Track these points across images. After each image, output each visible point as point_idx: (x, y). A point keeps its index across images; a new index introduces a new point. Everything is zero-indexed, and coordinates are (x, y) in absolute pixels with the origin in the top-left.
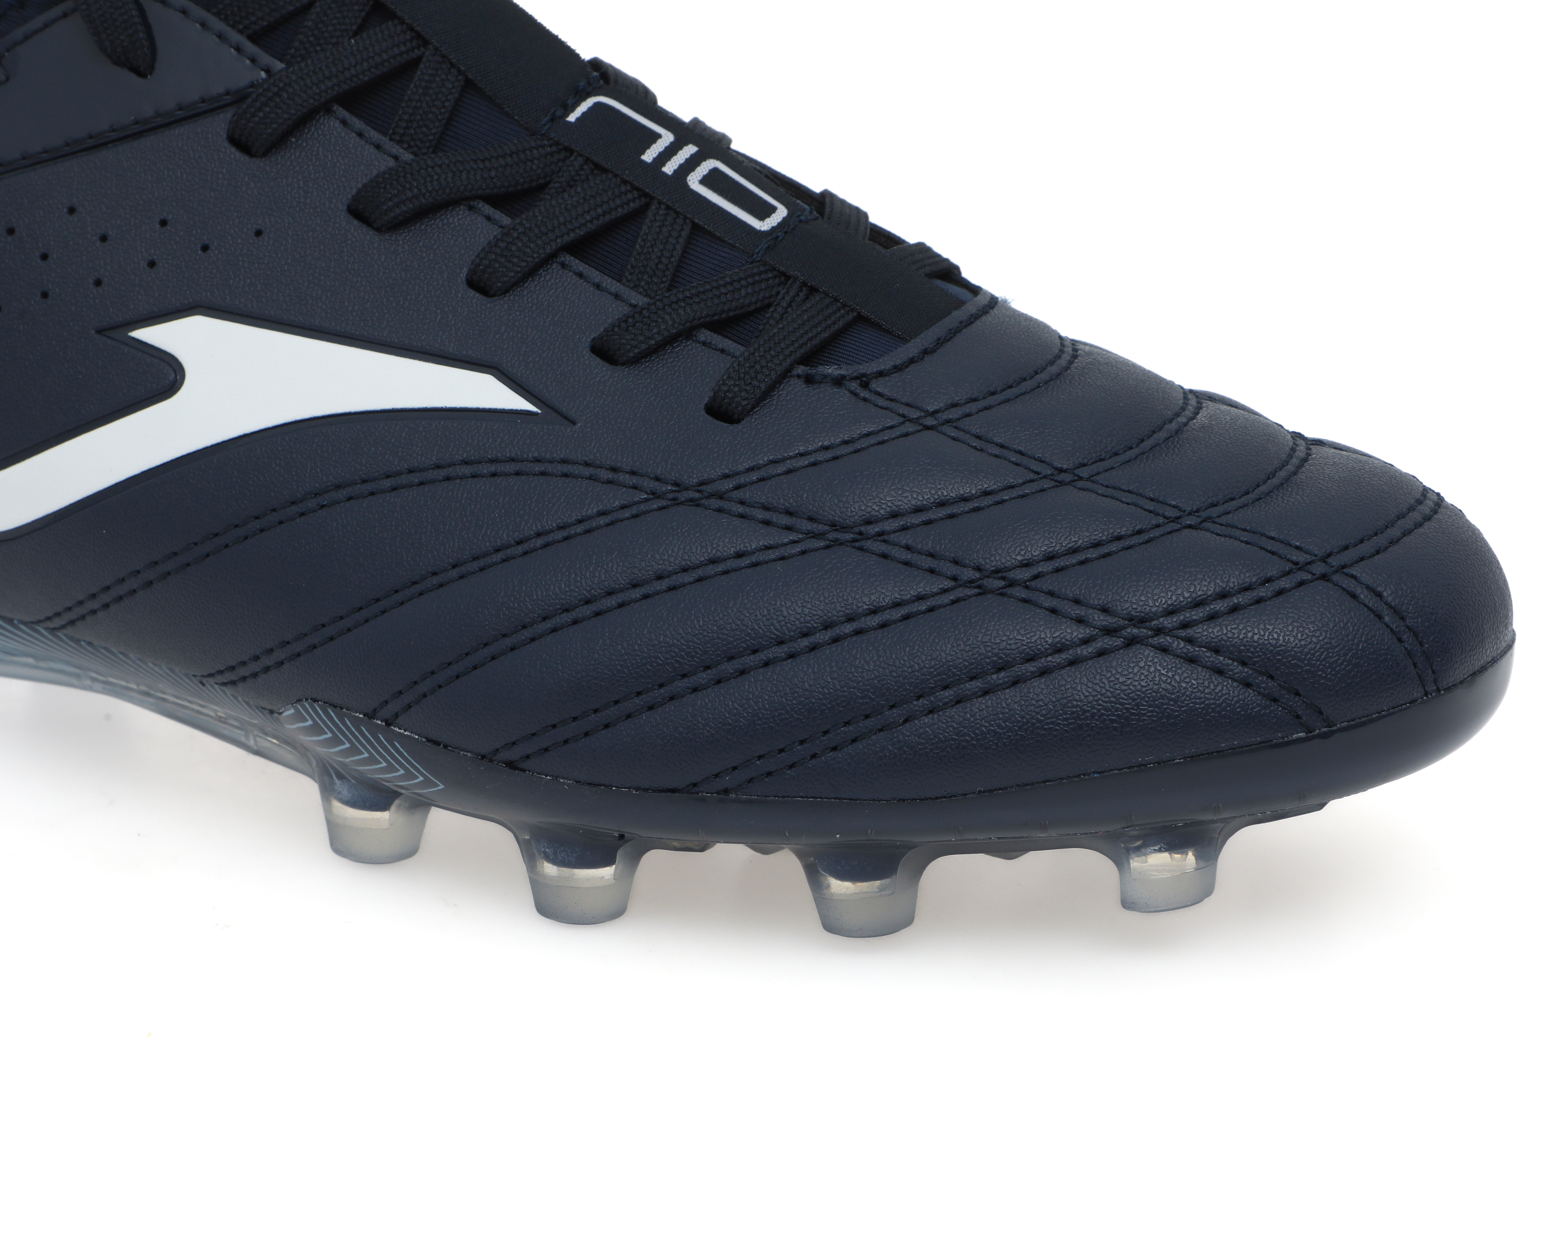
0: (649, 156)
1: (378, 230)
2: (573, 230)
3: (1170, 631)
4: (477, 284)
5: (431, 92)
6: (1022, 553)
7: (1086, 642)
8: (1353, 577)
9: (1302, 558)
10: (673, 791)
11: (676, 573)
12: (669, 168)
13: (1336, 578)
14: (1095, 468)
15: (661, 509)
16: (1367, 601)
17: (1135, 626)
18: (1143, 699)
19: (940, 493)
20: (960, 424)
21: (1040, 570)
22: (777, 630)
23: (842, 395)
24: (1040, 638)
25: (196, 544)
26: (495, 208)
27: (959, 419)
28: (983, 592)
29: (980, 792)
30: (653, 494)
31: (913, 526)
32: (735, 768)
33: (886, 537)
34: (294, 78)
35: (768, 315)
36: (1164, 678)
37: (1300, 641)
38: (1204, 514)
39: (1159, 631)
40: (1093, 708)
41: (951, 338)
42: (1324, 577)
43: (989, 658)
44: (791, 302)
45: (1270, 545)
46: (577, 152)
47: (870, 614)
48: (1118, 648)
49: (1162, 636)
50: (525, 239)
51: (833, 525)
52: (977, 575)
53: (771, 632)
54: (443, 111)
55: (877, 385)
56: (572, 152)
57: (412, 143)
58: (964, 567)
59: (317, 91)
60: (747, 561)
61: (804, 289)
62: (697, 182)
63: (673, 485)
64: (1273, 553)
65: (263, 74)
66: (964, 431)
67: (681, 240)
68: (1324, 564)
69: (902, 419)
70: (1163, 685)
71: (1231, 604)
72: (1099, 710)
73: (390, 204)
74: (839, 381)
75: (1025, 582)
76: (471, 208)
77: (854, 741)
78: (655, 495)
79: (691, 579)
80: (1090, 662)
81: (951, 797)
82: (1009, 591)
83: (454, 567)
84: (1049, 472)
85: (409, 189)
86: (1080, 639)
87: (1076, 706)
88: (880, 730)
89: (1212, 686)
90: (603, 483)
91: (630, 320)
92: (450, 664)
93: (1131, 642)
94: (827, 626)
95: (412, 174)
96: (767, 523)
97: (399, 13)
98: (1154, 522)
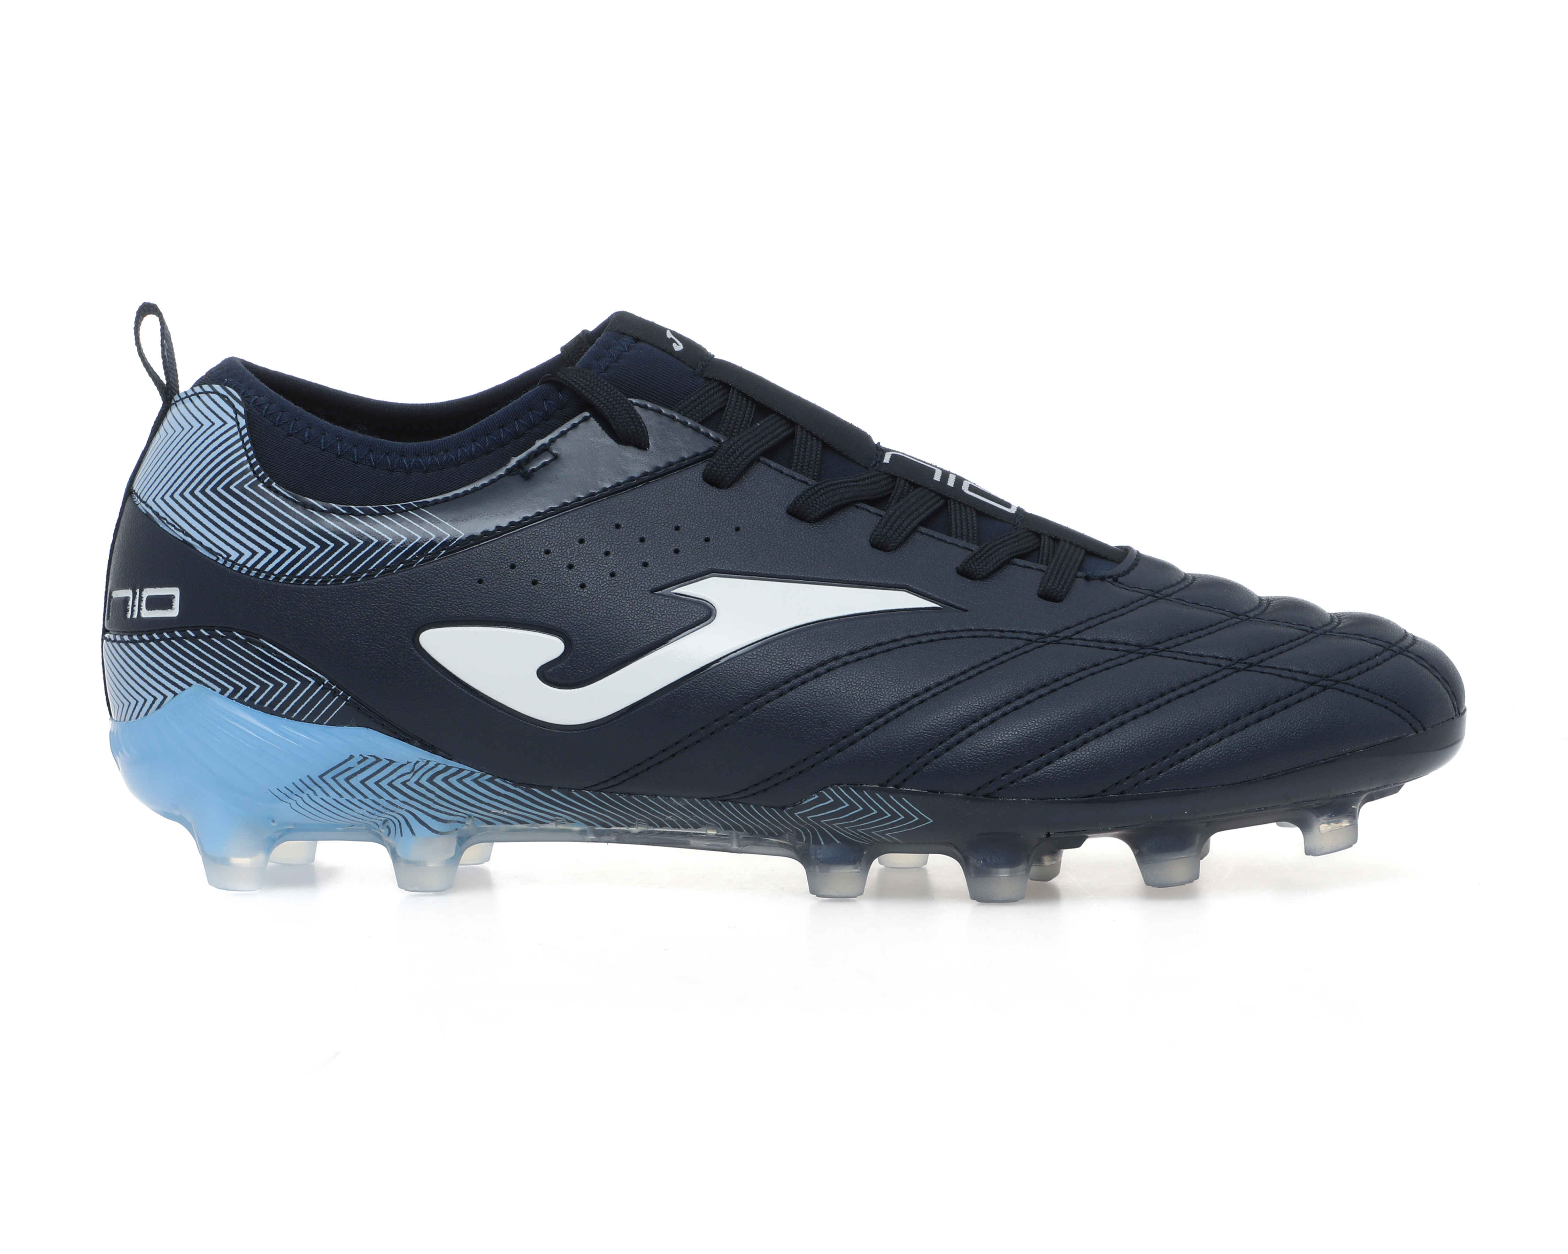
0: (937, 478)
1: (809, 522)
2: (920, 515)
3: (1343, 681)
4: (877, 546)
5: (808, 450)
7: (1303, 689)
8: (1412, 653)
9: (1386, 644)
11: (1065, 677)
12: (950, 484)
13: (1405, 653)
14: (1254, 614)
15: (1037, 647)
16: (1422, 664)
17: (1323, 680)
21: (1262, 657)
23: (1107, 585)
24: (1279, 689)
26: (871, 506)
27: (1170, 595)
28: (1237, 670)
31: (1182, 643)
33: (1171, 649)
38: (1323, 629)
39: (1337, 682)
42: (1400, 653)
46: (900, 477)
47: (1181, 687)
48: (1320, 691)
49: (1339, 684)
50: (900, 520)
51: (1139, 646)
52: (1230, 662)
53: (1131, 701)
54: (817, 457)
55: (1120, 579)
56: (895, 477)
57: (810, 474)
58: (1221, 659)
59: (751, 450)
62: (968, 491)
63: (1039, 635)
64: (1372, 643)
65: (715, 443)
66: (1180, 599)
69: (1144, 595)
73: (811, 509)
74: (1101, 579)
75: (1257, 663)
76: (858, 507)
78: (1031, 641)
79: (1076, 679)
80: (1309, 700)
82: (1251, 668)
84: (1234, 616)
86: (1300, 688)
90: (998, 638)
91: (974, 557)
93: (1325, 688)
95: (820, 491)
96: (1102, 648)
97: (775, 410)
98: (1304, 634)
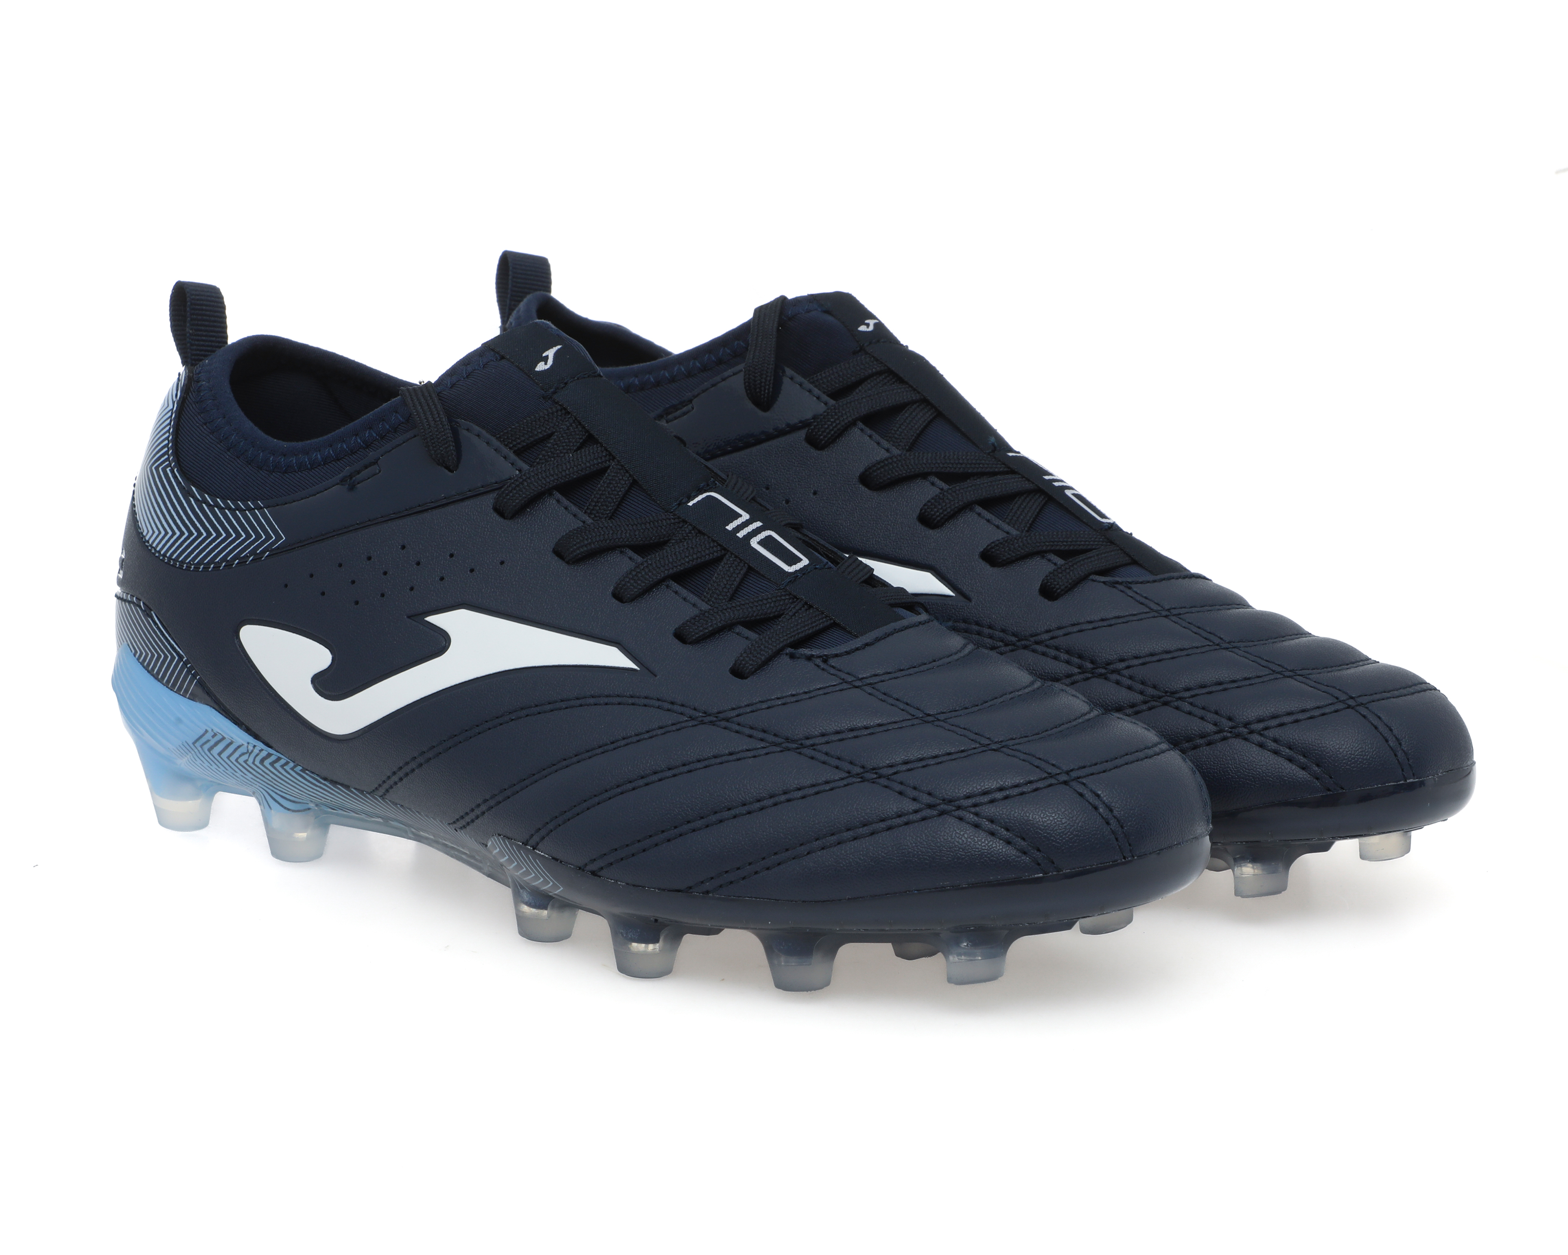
0: (730, 527)
1: (568, 563)
2: (676, 567)
3: (966, 808)
4: (618, 596)
5: (611, 486)
6: (890, 759)
7: (916, 812)
8: (1084, 784)
9: (1055, 771)
10: (679, 891)
11: (693, 763)
12: (741, 535)
13: (1074, 784)
14: (949, 715)
15: (693, 726)
16: (1089, 798)
17: (945, 804)
18: (944, 847)
19: (851, 724)
20: (876, 686)
21: (898, 769)
22: (743, 797)
23: (810, 665)
24: (890, 808)
25: (445, 741)
26: (635, 553)
27: (876, 683)
28: (864, 780)
29: (849, 899)
30: (690, 717)
31: (832, 741)
32: (712, 878)
33: (815, 747)
34: (533, 474)
35: (780, 620)
36: (957, 835)
37: (1042, 818)
38: (1004, 744)
39: (959, 808)
40: (914, 851)
41: (885, 638)
42: (1065, 783)
43: (859, 818)
44: (795, 613)
45: (1037, 762)
46: (690, 522)
47: (796, 790)
48: (934, 816)
49: (960, 810)
50: (647, 570)
51: (787, 739)
52: (862, 770)
53: (740, 798)
54: (617, 497)
55: (832, 662)
56: (686, 522)
57: (597, 515)
58: (855, 765)
59: (544, 482)
60: (734, 757)
61: (806, 606)
62: (756, 543)
63: (703, 713)
64: (1037, 767)
65: (517, 472)
66: (877, 690)
67: (740, 576)
68: (1066, 775)
69: (842, 681)
70: (957, 840)
71: (1005, 794)
72: (918, 852)
73: (575, 547)
74: (809, 658)
75: (888, 776)
76: (621, 552)
77: (779, 864)
78: (692, 718)
79: (702, 766)
80: (916, 824)
81: (832, 901)
82: (877, 780)
83: (576, 756)
84: (921, 716)
85: (586, 539)
86: (913, 810)
87: (905, 849)
88: (794, 859)
89: (987, 842)
90: (665, 710)
91: (697, 618)
92: (565, 812)
93: (942, 813)
94: (772, 796)
95: (589, 531)
96: (750, 736)
97: (600, 441)
98: (973, 746)
